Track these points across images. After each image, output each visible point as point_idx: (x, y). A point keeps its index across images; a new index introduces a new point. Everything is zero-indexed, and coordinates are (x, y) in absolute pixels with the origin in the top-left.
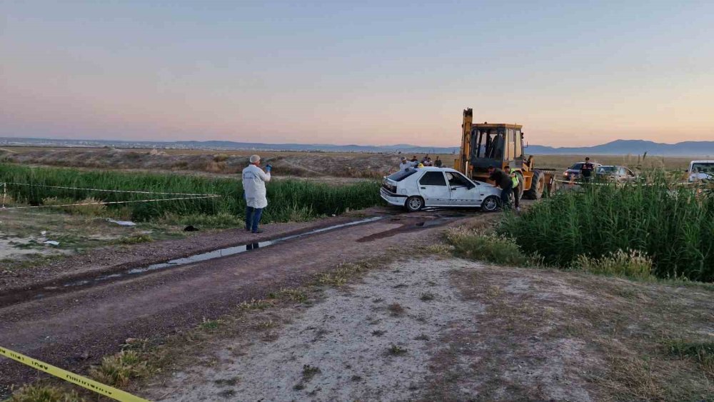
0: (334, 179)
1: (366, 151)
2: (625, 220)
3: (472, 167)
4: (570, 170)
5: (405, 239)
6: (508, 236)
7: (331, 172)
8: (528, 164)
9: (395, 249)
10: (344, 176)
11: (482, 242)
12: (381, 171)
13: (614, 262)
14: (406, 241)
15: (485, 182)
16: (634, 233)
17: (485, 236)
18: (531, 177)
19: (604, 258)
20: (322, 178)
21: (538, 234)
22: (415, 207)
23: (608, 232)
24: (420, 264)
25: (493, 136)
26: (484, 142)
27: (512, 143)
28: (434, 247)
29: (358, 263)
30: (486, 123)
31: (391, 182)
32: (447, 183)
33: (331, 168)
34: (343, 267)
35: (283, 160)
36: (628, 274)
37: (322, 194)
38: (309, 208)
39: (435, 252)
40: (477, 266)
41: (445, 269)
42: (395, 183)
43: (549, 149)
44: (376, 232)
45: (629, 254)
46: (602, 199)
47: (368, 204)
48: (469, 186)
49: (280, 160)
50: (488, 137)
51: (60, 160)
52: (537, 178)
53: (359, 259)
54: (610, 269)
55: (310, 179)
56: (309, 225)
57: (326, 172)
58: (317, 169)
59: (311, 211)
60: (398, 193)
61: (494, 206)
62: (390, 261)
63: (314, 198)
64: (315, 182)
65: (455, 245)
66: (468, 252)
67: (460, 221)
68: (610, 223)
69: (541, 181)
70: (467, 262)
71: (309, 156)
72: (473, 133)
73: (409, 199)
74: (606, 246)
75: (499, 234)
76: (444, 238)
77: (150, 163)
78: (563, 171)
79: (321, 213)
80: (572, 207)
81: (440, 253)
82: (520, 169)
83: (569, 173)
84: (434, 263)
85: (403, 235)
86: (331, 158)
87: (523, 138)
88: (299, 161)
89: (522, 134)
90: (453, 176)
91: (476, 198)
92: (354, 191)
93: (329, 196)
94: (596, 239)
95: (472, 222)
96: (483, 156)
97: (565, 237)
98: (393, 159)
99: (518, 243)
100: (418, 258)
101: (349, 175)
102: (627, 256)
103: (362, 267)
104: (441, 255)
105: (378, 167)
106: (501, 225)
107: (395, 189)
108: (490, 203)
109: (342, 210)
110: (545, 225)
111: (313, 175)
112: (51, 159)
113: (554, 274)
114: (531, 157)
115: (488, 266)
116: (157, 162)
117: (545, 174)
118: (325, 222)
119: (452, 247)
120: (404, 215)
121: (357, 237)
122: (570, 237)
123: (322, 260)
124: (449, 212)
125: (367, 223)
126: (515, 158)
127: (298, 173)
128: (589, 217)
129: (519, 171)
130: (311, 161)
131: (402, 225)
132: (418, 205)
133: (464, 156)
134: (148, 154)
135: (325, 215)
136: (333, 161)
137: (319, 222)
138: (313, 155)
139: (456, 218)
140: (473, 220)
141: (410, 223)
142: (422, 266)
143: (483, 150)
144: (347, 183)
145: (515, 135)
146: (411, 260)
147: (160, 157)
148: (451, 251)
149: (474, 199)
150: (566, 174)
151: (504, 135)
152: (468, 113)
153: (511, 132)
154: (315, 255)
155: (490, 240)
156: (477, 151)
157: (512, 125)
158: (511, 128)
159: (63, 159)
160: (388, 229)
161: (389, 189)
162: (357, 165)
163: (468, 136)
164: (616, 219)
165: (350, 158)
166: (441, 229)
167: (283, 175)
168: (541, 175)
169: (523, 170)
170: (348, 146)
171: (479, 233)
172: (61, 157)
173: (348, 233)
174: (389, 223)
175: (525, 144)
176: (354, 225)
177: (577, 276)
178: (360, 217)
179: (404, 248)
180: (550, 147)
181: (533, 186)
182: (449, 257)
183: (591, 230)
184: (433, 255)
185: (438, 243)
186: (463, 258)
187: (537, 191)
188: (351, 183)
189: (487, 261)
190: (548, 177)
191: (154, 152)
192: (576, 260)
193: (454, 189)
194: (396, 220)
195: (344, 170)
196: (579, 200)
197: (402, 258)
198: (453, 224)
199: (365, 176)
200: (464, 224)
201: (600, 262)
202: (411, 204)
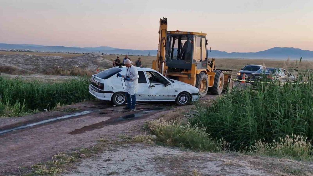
0: (43, 76)
1: (72, 52)
2: (288, 111)
3: (167, 67)
4: (242, 71)
5: (114, 130)
6: (200, 126)
7: (41, 70)
8: (211, 66)
9: (105, 139)
10: (53, 74)
11: (179, 132)
12: (88, 70)
13: (282, 146)
14: (114, 132)
15: (178, 80)
16: (295, 122)
17: (181, 126)
18: (213, 76)
19: (275, 143)
20: (32, 76)
21: (222, 124)
22: (120, 102)
23: (277, 121)
24: (128, 153)
25: (183, 42)
26: (176, 46)
27: (199, 48)
28: (139, 137)
29: (72, 154)
30: (177, 31)
31: (98, 80)
32: (148, 80)
33: (41, 66)
34: (58, 158)
36: (294, 155)
37: (33, 91)
38: (22, 104)
39: (141, 141)
40: (176, 152)
41: (150, 157)
42: (102, 81)
43: (224, 53)
44: (87, 125)
45: (294, 138)
46: (270, 95)
47: (78, 100)
48: (165, 83)
50: (180, 43)
52: (218, 77)
53: (73, 149)
54: (281, 152)
55: (20, 76)
56: (22, 119)
57: (36, 70)
58: (27, 67)
59: (24, 106)
60: (105, 90)
61: (186, 100)
62: (101, 151)
63: (25, 94)
64: (25, 79)
65: (157, 135)
66: (167, 141)
67: (158, 114)
68: (277, 113)
69: (221, 79)
70: (167, 150)
71: (19, 55)
72: (168, 39)
73: (115, 94)
74: (275, 133)
75: (192, 124)
76: (147, 129)
78: (237, 71)
79: (33, 108)
80: (248, 101)
81: (144, 142)
82: (205, 70)
83: (241, 73)
84: (140, 151)
85: (112, 127)
86: (40, 57)
87: (207, 44)
88: (9, 60)
89: (207, 41)
90: (152, 75)
91: (172, 94)
92: (64, 88)
93: (40, 92)
94: (267, 127)
95: (169, 114)
96: (176, 58)
97: (244, 126)
98: (98, 59)
99: (208, 131)
100: (126, 147)
101: (58, 73)
102: (292, 141)
103: (76, 157)
104: (145, 144)
105: (85, 66)
106: (193, 116)
107: (102, 86)
108: (183, 98)
109: (53, 105)
110: (229, 117)
111: (23, 72)
113: (238, 157)
114: (213, 59)
115: (185, 152)
117: (225, 74)
118: (38, 116)
119: (154, 136)
120: (110, 109)
121: (69, 130)
122: (247, 126)
123: (37, 152)
124: (150, 106)
125: (78, 117)
126: (201, 60)
127: (8, 70)
128: (261, 110)
129: (204, 71)
130: (21, 60)
131: (110, 118)
132: (123, 100)
133: (161, 58)
135: (37, 110)
136: (42, 60)
137: (31, 116)
138: (23, 54)
139: (156, 111)
140: (171, 113)
141: (116, 116)
142: (131, 154)
143: (176, 53)
144: (56, 80)
145: (201, 41)
146: (120, 149)
148: (153, 140)
149: (170, 94)
150: (239, 74)
151: (193, 41)
152: (164, 22)
153: (198, 39)
154: (30, 147)
155: (185, 129)
156: (171, 53)
157: (199, 33)
158: (199, 36)
160: (97, 122)
161: (97, 86)
162: (65, 64)
163: (164, 41)
164: (282, 111)
165: (58, 57)
166: (143, 121)
168: (222, 75)
169: (208, 70)
170: (55, 46)
171: (176, 124)
173: (61, 125)
174: (98, 116)
175: (209, 49)
176: (66, 119)
177: (257, 158)
178: (71, 111)
179: (113, 138)
180: (225, 52)
181: (216, 84)
182: (152, 146)
183: (263, 120)
184: (138, 144)
185: (143, 134)
186: (164, 146)
187: (218, 88)
188: (60, 80)
189: (183, 147)
190: (227, 77)
192: (253, 144)
193: (154, 86)
194: (103, 113)
195: (54, 68)
196: (252, 95)
197: (112, 148)
198: (153, 117)
199: (72, 74)
200: (163, 116)
201: (272, 146)
202: (117, 99)
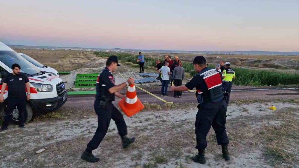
0: (295, 71)
7: (296, 68)
20: (289, 70)
33: (296, 65)
35: (272, 61)
44: (280, 93)
49: (271, 61)
51: (187, 59)
55: (282, 70)
56: (255, 87)
57: (293, 68)
58: (288, 65)
71: (286, 59)
77: (215, 61)
88: (280, 62)
111: (284, 68)
112: (184, 59)
116: (218, 61)
118: (263, 87)
125: (283, 90)
127: (277, 67)
130: (286, 62)
134: (216, 57)
135: (266, 85)
136: (298, 62)
138: (289, 59)
147: (219, 59)
159: (188, 59)
160: (288, 93)
167: (269, 68)
172: (187, 58)
176: (275, 90)
191: (218, 57)
